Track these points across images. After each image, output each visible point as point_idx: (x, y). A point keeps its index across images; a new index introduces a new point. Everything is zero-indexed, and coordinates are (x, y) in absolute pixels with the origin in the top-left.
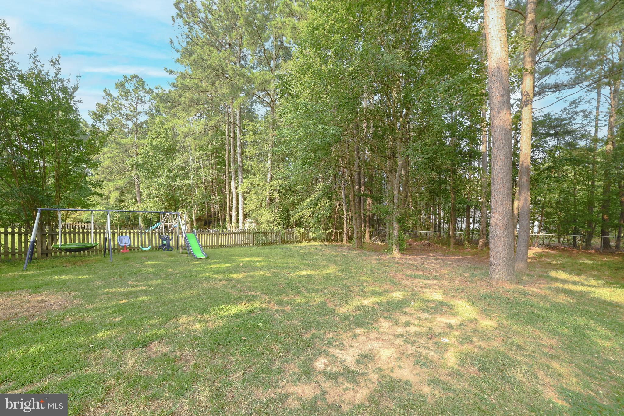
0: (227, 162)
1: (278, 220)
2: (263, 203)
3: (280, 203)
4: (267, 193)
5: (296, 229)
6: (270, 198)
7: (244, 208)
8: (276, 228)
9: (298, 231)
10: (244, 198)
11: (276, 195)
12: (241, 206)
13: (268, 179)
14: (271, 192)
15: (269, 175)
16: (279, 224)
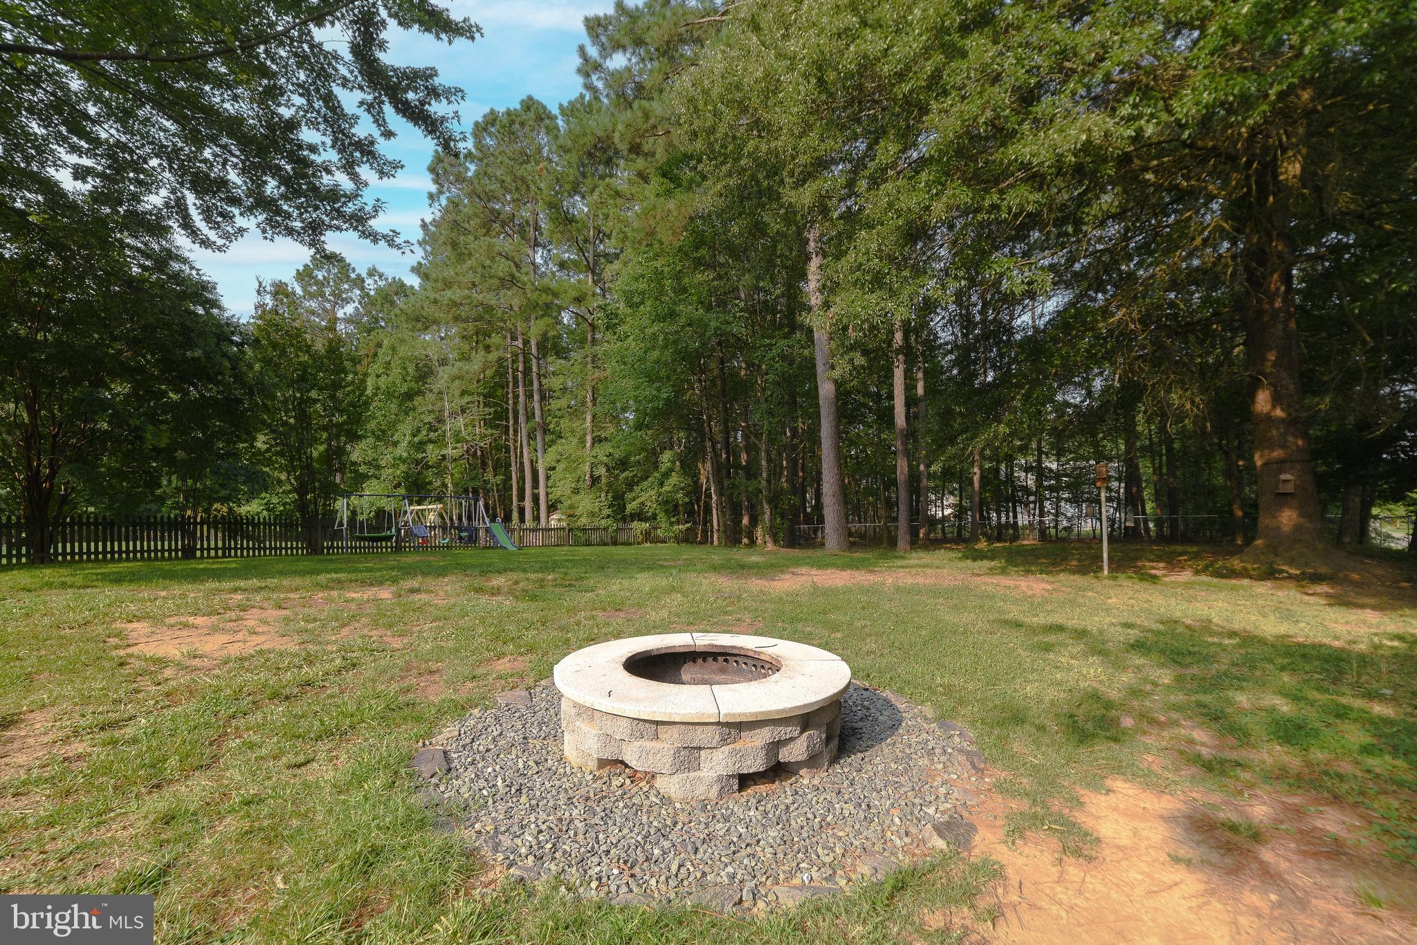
0: (511, 415)
1: (606, 511)
2: (581, 484)
3: (609, 485)
4: (587, 468)
5: (636, 524)
6: (592, 476)
7: (547, 494)
8: (603, 522)
9: (639, 527)
10: (548, 478)
11: (602, 471)
12: (542, 491)
13: (588, 445)
14: (593, 466)
15: (589, 438)
16: (609, 516)
